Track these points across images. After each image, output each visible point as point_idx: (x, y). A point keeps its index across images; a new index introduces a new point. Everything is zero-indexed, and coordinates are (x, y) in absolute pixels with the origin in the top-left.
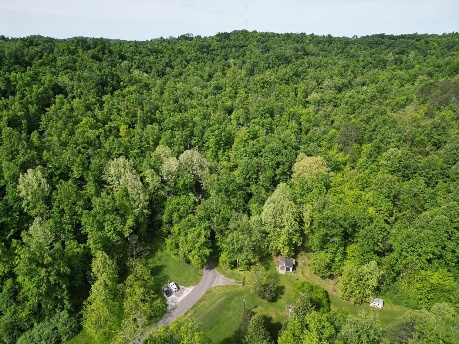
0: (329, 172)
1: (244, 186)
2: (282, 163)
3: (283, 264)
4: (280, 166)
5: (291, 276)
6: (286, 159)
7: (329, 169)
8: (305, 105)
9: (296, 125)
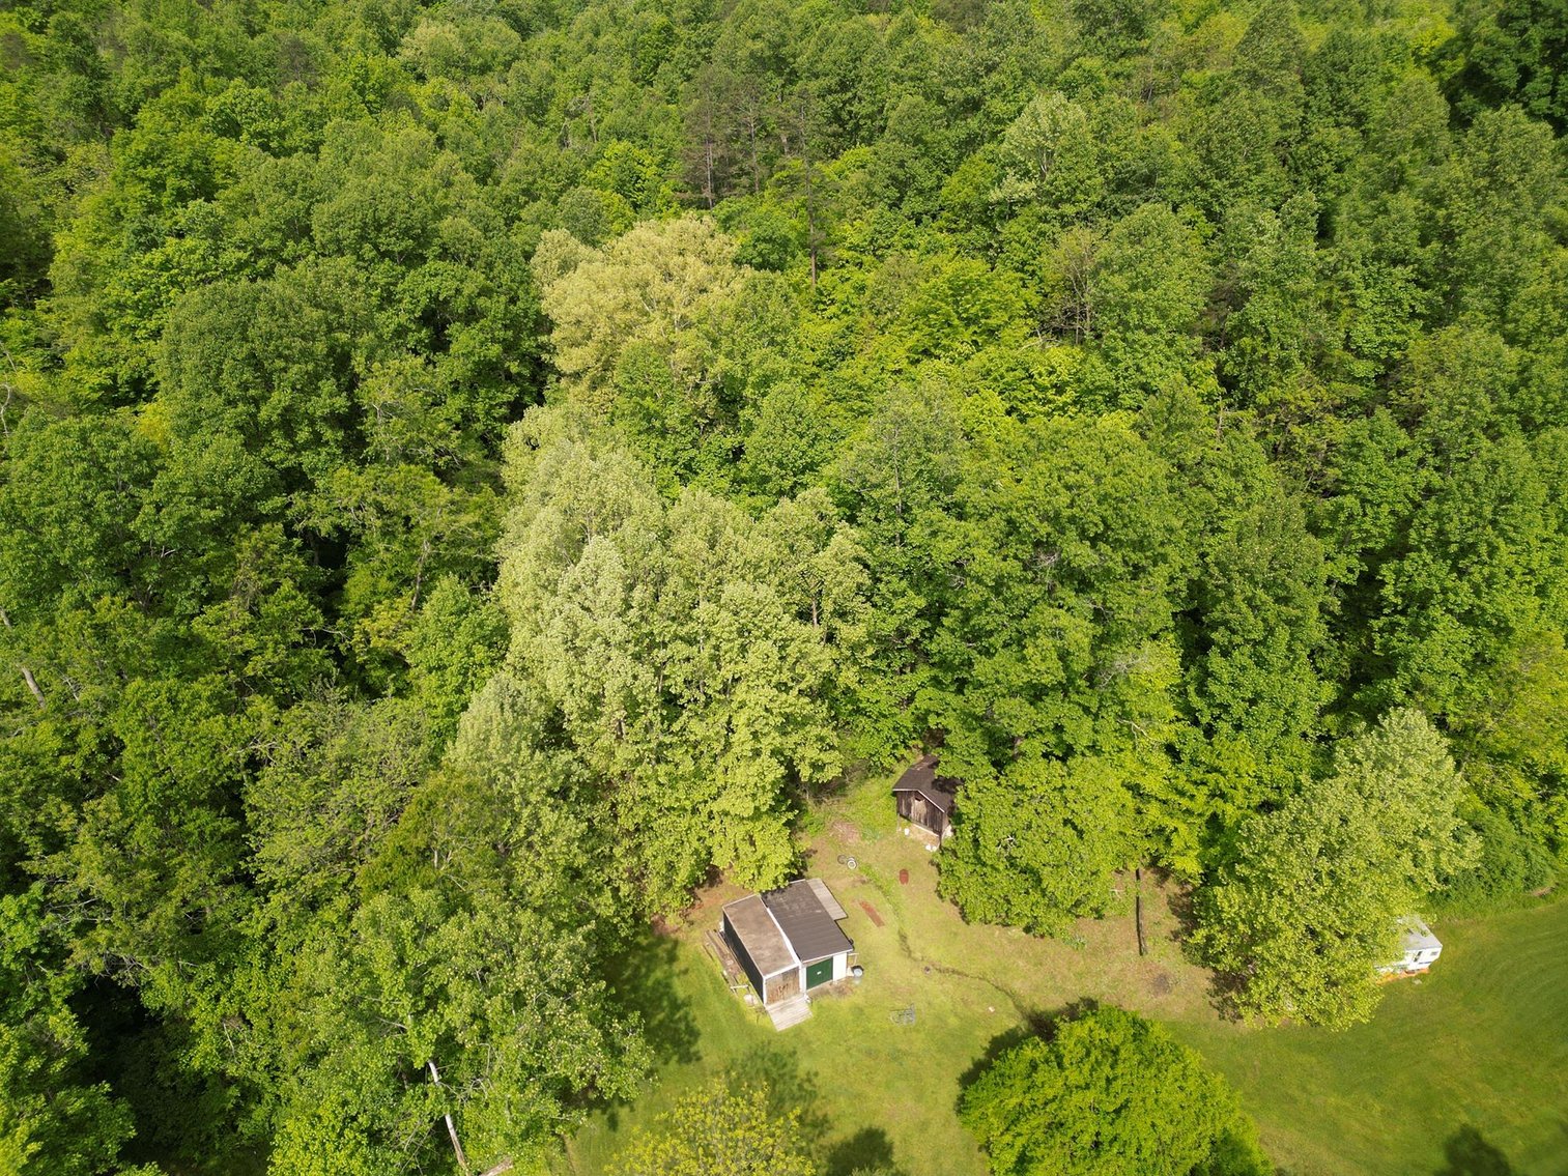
1: (266, 494)
2: (460, 304)
3: (779, 955)
4: (453, 330)
5: (859, 1011)
6: (476, 279)
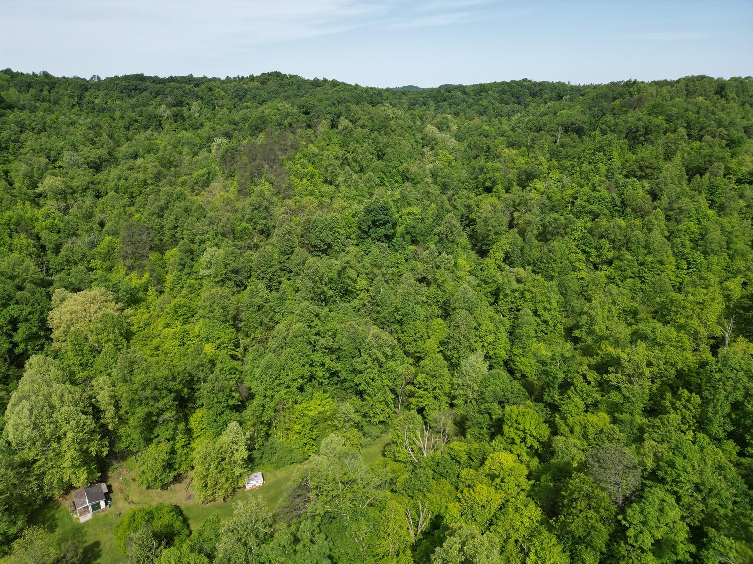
0: (123, 309)
4: (19, 325)
5: (106, 515)
6: (28, 309)
7: (120, 305)
8: (37, 200)
9: (30, 240)
